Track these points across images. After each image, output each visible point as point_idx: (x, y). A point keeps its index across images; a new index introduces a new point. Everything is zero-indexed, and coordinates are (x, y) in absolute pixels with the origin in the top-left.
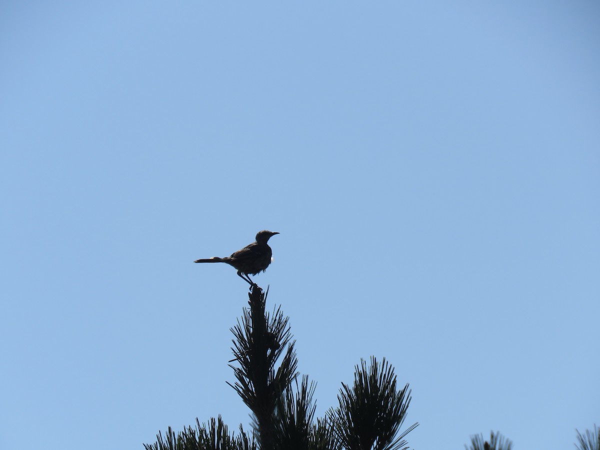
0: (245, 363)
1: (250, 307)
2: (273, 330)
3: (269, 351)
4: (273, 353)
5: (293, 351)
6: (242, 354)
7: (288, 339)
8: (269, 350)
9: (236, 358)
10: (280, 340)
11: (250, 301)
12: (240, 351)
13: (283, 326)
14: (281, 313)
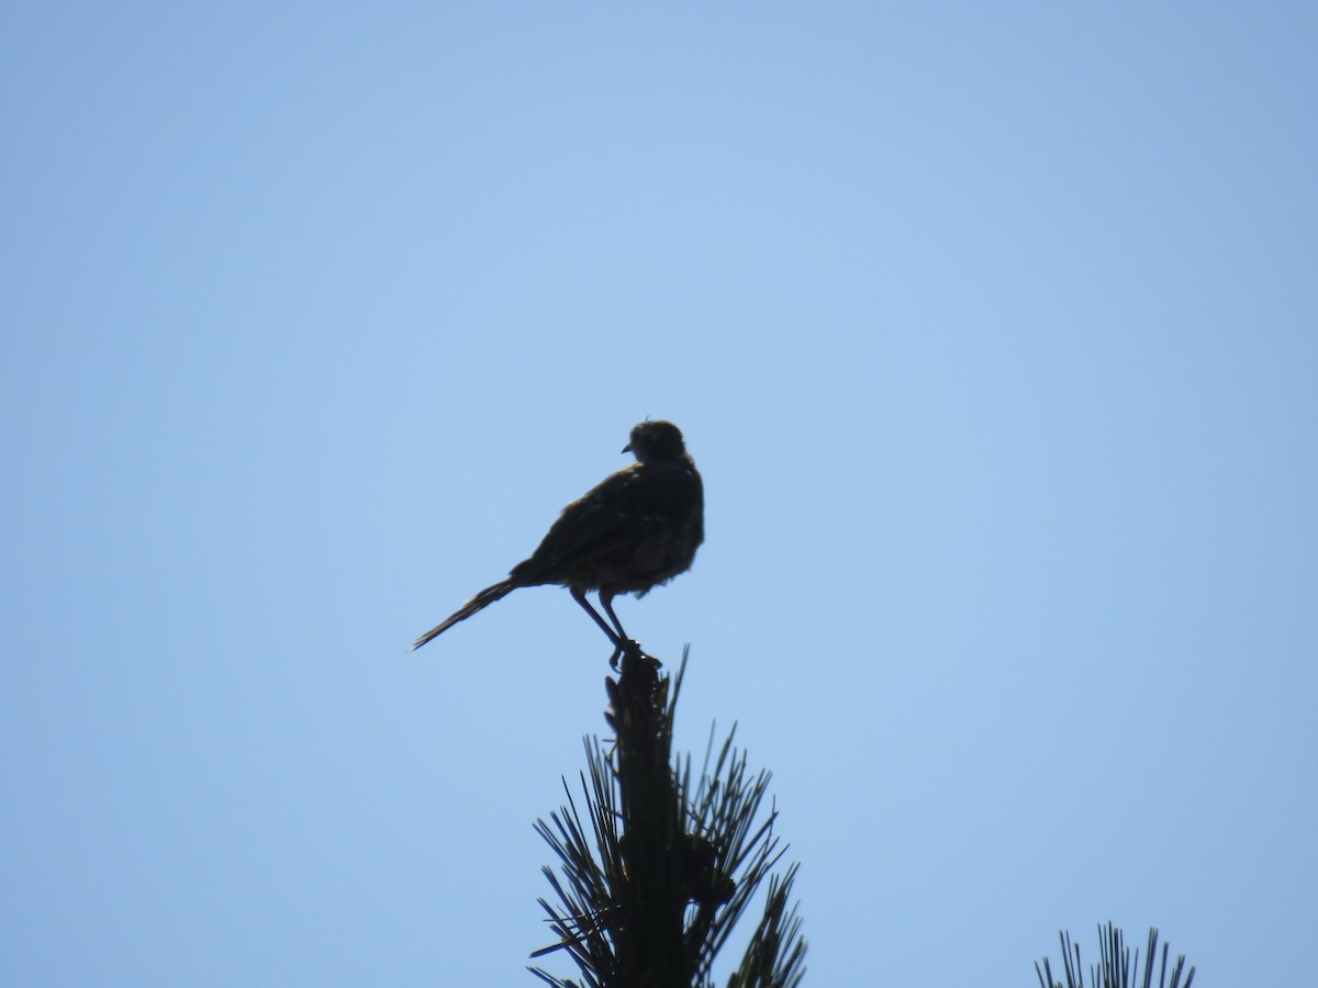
0: (594, 959)
1: (613, 736)
2: (707, 825)
3: (691, 911)
4: (705, 916)
5: (788, 907)
6: (584, 923)
7: (769, 860)
8: (690, 907)
9: (558, 939)
10: (736, 863)
11: (611, 711)
12: (575, 911)
13: (746, 810)
14: (739, 758)
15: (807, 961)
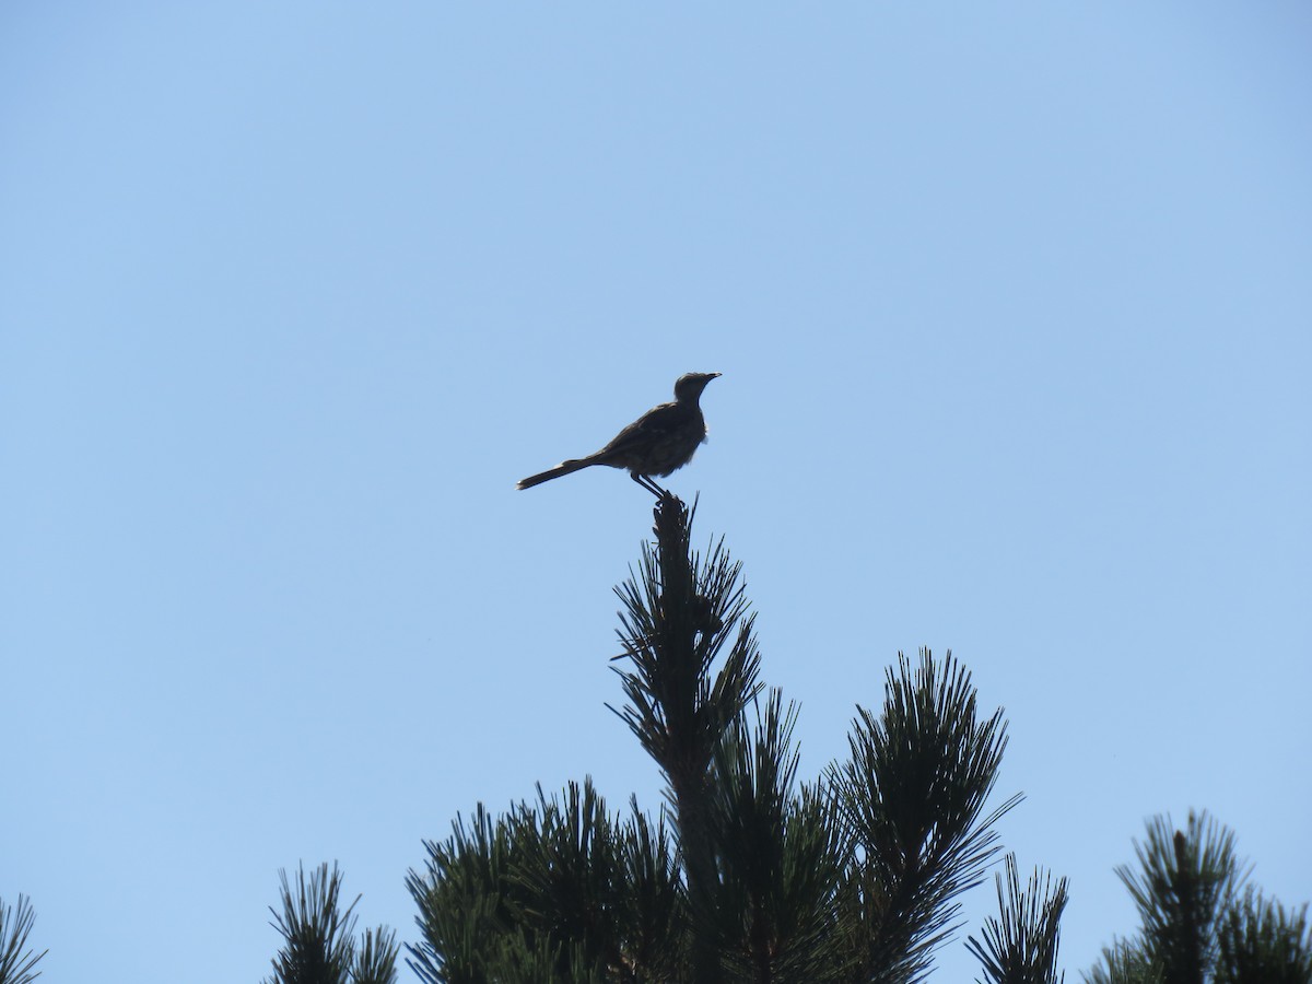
0: (645, 662)
1: (658, 541)
2: (708, 590)
3: (699, 637)
4: (706, 640)
5: (751, 636)
6: (639, 642)
7: (741, 610)
8: (698, 635)
9: (625, 651)
10: (722, 612)
11: (656, 527)
12: (634, 636)
13: (728, 583)
14: (725, 554)
15: (761, 665)
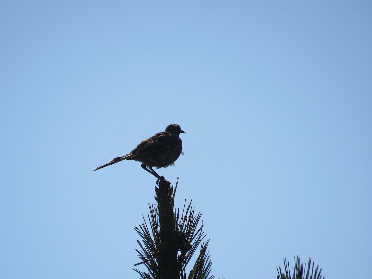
0: (152, 266)
1: (157, 204)
2: (184, 229)
3: (179, 253)
4: (183, 254)
5: (206, 252)
6: (149, 256)
7: (201, 238)
8: (179, 252)
9: (141, 261)
10: (191, 240)
11: (156, 196)
12: (146, 253)
13: (194, 225)
14: (192, 210)
15: (212, 267)
